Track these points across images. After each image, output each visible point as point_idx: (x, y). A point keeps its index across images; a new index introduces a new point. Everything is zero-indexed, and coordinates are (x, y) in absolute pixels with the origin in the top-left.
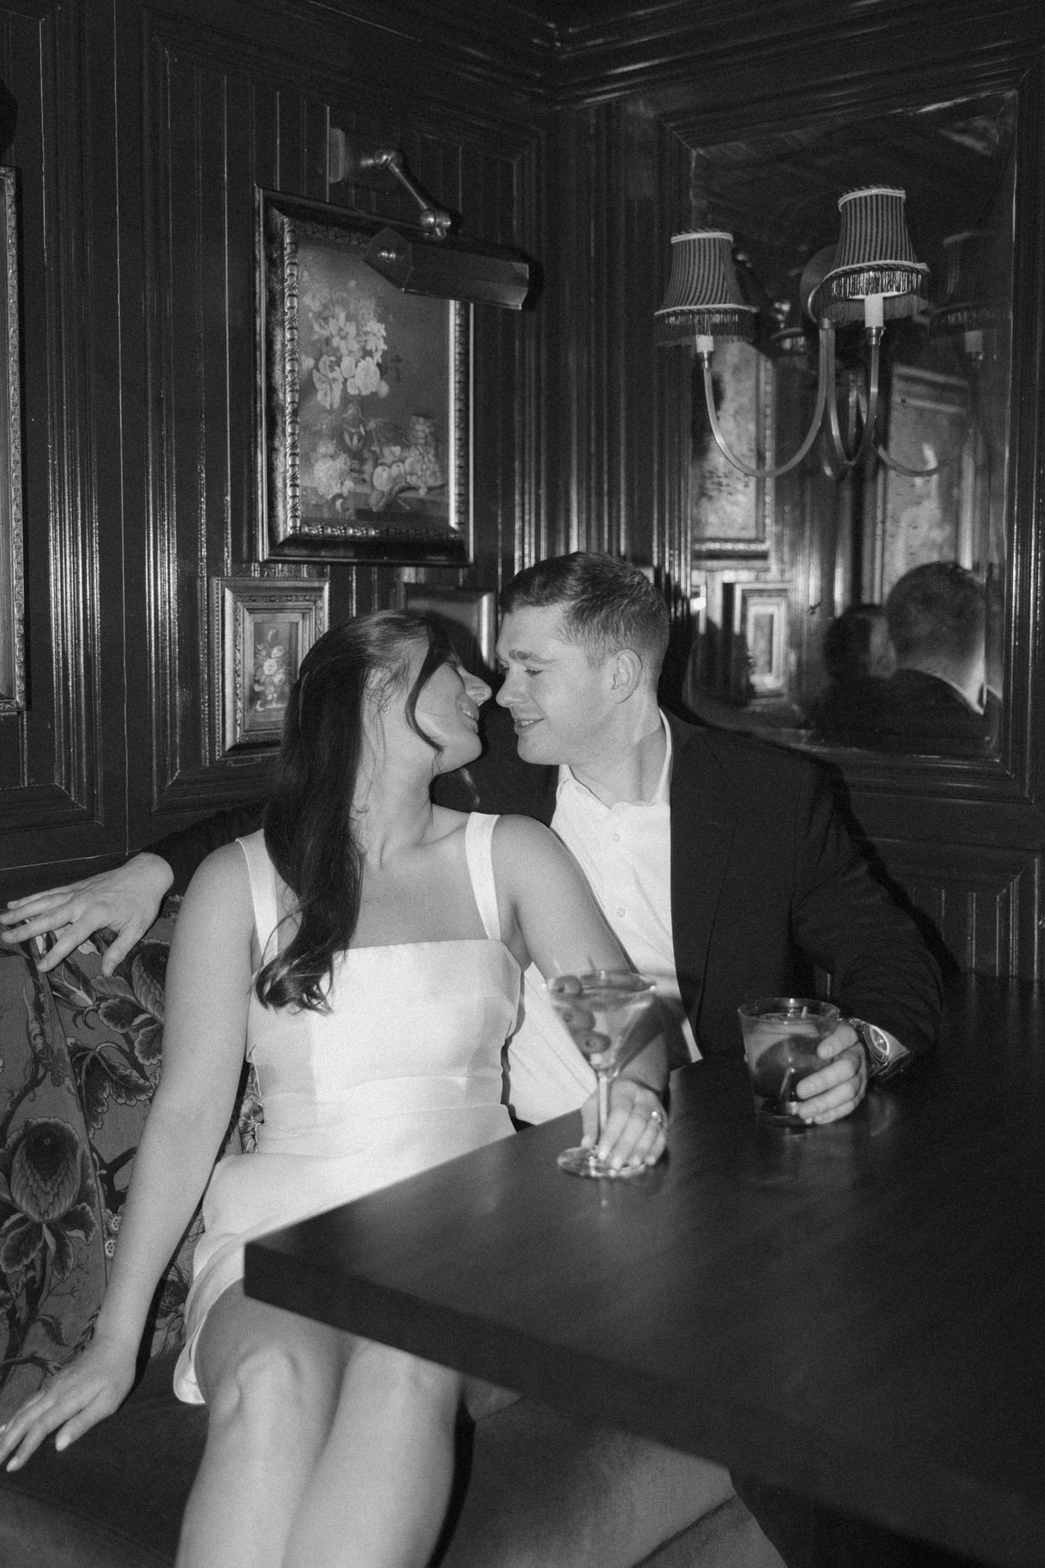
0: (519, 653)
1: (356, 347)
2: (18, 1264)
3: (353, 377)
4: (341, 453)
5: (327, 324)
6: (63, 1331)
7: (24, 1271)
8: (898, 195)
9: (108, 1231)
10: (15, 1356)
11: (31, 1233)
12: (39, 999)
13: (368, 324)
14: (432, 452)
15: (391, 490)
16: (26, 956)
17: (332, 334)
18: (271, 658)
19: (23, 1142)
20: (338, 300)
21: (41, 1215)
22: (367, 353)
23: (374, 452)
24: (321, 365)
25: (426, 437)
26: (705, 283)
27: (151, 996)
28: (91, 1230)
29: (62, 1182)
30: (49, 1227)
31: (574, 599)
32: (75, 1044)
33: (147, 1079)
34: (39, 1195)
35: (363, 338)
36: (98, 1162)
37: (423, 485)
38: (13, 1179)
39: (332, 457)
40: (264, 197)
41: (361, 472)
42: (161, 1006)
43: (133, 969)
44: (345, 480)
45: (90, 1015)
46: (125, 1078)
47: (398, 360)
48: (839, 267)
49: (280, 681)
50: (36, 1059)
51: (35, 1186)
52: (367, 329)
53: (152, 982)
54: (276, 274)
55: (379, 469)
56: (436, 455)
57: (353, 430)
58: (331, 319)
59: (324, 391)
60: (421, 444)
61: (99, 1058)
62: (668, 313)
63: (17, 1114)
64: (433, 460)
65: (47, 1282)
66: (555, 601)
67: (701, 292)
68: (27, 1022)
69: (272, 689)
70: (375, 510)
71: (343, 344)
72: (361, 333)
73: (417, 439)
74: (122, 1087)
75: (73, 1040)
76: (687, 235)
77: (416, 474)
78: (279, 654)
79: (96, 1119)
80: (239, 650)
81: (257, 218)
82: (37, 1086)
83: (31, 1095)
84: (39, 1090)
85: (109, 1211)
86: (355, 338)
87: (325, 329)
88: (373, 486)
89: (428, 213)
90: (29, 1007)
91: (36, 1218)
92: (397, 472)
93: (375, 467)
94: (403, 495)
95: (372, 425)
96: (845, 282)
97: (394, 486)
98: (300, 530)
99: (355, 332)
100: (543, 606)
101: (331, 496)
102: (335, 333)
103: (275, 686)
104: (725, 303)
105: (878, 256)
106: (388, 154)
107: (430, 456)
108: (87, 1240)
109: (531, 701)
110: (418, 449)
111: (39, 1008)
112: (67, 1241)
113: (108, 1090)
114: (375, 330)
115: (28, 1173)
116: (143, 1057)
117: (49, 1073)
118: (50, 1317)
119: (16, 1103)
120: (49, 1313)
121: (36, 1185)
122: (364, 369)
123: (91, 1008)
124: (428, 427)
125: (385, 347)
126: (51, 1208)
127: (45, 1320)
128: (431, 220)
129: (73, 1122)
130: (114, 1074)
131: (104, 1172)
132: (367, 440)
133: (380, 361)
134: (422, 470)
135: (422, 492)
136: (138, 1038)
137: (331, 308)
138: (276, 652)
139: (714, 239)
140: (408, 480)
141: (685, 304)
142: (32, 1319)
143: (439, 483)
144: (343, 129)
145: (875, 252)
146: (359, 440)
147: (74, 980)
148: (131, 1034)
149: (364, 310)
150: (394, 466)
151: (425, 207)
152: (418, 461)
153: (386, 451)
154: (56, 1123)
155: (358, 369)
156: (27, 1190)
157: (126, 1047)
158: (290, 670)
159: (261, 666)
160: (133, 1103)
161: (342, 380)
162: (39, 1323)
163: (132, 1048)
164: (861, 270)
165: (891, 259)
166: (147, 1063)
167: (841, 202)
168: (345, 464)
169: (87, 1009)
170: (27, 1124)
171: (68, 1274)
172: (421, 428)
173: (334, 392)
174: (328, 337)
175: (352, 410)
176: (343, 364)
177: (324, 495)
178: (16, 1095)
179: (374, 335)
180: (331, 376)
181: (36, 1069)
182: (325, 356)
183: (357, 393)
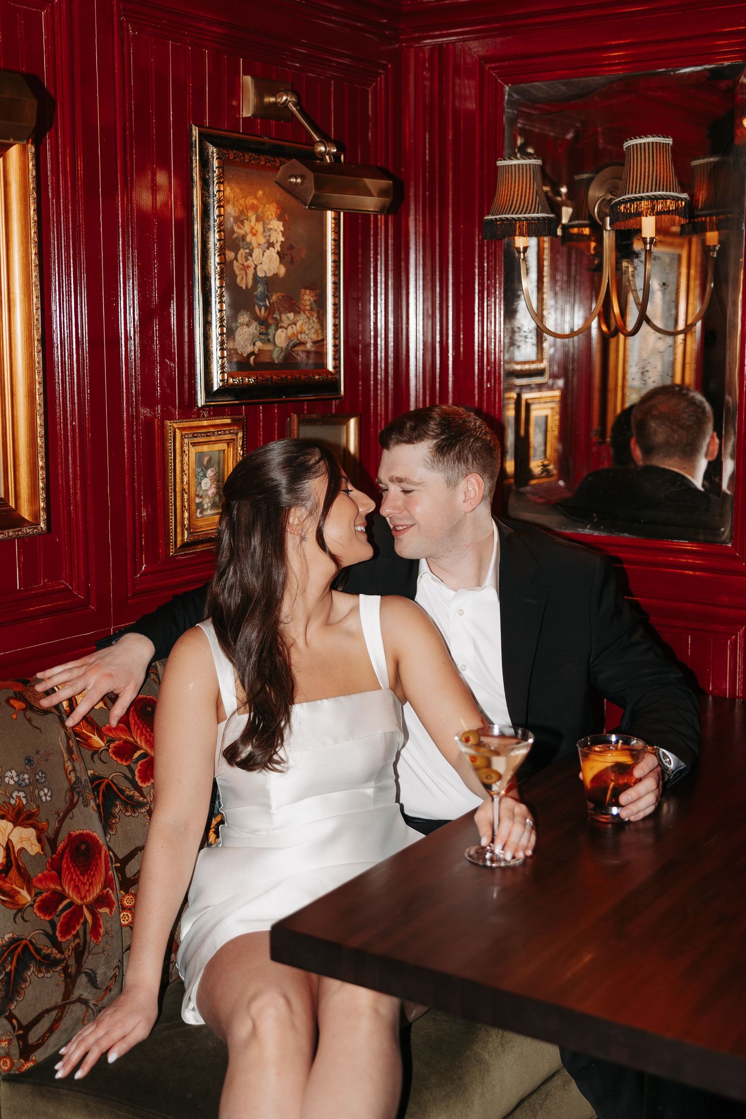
0: (397, 478)
1: (262, 240)
2: (69, 935)
3: (261, 264)
4: (254, 321)
5: (243, 224)
6: (98, 979)
7: (73, 939)
8: (667, 142)
9: (122, 905)
10: (69, 999)
11: (76, 913)
12: (69, 744)
13: (271, 222)
14: (315, 315)
15: (288, 345)
16: (58, 713)
17: (246, 232)
18: (206, 477)
19: (68, 849)
20: (250, 206)
21: (82, 899)
22: (271, 245)
23: (276, 319)
24: (239, 257)
25: (311, 304)
26: (523, 197)
27: (143, 737)
28: (113, 907)
29: (94, 875)
30: (87, 907)
31: (436, 438)
32: (93, 774)
33: (145, 797)
34: (80, 885)
35: (268, 234)
36: (113, 858)
37: (309, 341)
38: (63, 875)
39: (247, 325)
40: (199, 133)
41: (267, 334)
42: (151, 743)
43: (130, 718)
44: (256, 341)
45: (103, 754)
46: (130, 797)
47: (291, 248)
48: (625, 194)
49: (213, 494)
50: (72, 789)
51: (77, 881)
52: (272, 227)
53: (143, 727)
54: (208, 191)
55: (280, 331)
56: (318, 318)
57: (262, 304)
58: (245, 221)
59: (241, 276)
60: (307, 310)
61: (112, 784)
62: (496, 219)
63: (62, 829)
64: (316, 321)
65: (87, 946)
66: (422, 440)
67: (520, 204)
68: (64, 762)
69: (207, 499)
70: (276, 361)
71: (254, 238)
72: (267, 230)
73: (305, 306)
74: (128, 804)
75: (92, 772)
76: (510, 161)
77: (304, 333)
78: (212, 474)
79: (111, 828)
80: (186, 474)
81: (194, 149)
82: (74, 808)
83: (71, 815)
84: (75, 811)
85: (123, 892)
86: (262, 234)
87: (241, 229)
88: (275, 344)
89: (320, 144)
90: (64, 751)
91: (79, 902)
92: (291, 332)
93: (276, 330)
94: (295, 349)
95: (274, 298)
96: (631, 206)
97: (289, 343)
98: (227, 382)
99: (262, 229)
100: (413, 443)
101: (246, 354)
102: (248, 231)
103: (209, 497)
104: (538, 213)
105: (654, 189)
106: (287, 96)
107: (314, 318)
108: (111, 914)
109: (405, 511)
110: (306, 314)
111: (70, 751)
112: (99, 916)
113: (119, 806)
114: (276, 227)
115: (72, 870)
116: (142, 782)
117: (81, 798)
118: (90, 969)
119: (61, 821)
120: (90, 968)
121: (77, 878)
122: (268, 257)
123: (104, 748)
124: (312, 296)
125: (283, 239)
126: (88, 894)
127: (87, 972)
128: (323, 149)
129: (97, 832)
130: (123, 794)
131: (118, 865)
132: (270, 310)
133: (279, 249)
134: (309, 329)
135: (309, 346)
136: (137, 768)
137: (246, 213)
138: (210, 473)
139: (530, 164)
140: (299, 338)
141: (508, 214)
142: (79, 972)
143: (320, 338)
144: (252, 76)
145: (652, 186)
146: (266, 311)
147: (89, 727)
148: (132, 765)
149: (268, 213)
150: (290, 327)
151: (318, 140)
152: (306, 323)
153: (284, 317)
154: (88, 833)
155: (264, 257)
156: (73, 883)
157: (129, 776)
158: (218, 485)
159: (200, 483)
160: (136, 814)
161: (254, 266)
162: (83, 975)
163: (134, 775)
164: (642, 199)
165: (663, 191)
166: (144, 785)
167: (626, 145)
168: (256, 329)
169: (101, 749)
170: (70, 835)
171: (100, 939)
172: (308, 298)
173: (248, 276)
174: (244, 235)
175: (260, 289)
176: (254, 255)
177: (242, 354)
178: (61, 815)
179: (276, 230)
180: (246, 264)
181: (73, 795)
182: (242, 249)
183: (263, 275)
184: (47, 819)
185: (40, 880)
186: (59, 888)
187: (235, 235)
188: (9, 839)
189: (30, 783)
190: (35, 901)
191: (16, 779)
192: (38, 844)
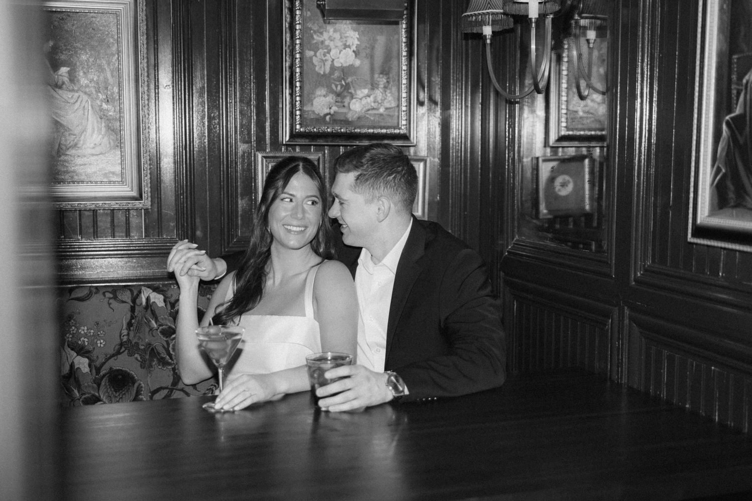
1: (340, 44)
3: (338, 58)
4: (330, 94)
5: (322, 34)
13: (348, 33)
15: (361, 110)
16: (131, 304)
17: (325, 39)
19: (108, 375)
22: (346, 46)
23: (351, 93)
24: (318, 54)
25: (384, 84)
29: (125, 394)
31: (360, 171)
33: (172, 360)
37: (382, 107)
38: (101, 388)
39: (324, 96)
41: (342, 102)
44: (332, 106)
45: (155, 331)
46: (163, 358)
50: (122, 344)
51: (111, 392)
52: (348, 35)
55: (354, 100)
56: (391, 93)
57: (338, 83)
58: (324, 33)
59: (320, 66)
60: (381, 88)
61: (155, 349)
62: (468, 15)
63: (107, 363)
64: (389, 95)
66: (351, 171)
68: (122, 330)
70: (350, 120)
71: (332, 42)
72: (343, 37)
73: (379, 85)
74: (161, 361)
77: (377, 102)
82: (119, 355)
83: (115, 358)
84: (120, 357)
86: (339, 40)
87: (320, 37)
88: (349, 109)
90: (124, 324)
92: (365, 102)
93: (351, 100)
94: (370, 112)
95: (349, 80)
97: (363, 108)
99: (339, 37)
100: (346, 173)
101: (323, 114)
107: (387, 93)
110: (379, 90)
111: (130, 325)
113: (156, 362)
114: (352, 35)
115: (108, 387)
117: (127, 351)
119: (107, 360)
122: (344, 54)
123: (156, 328)
124: (385, 79)
129: (135, 371)
130: (159, 356)
131: (150, 394)
132: (346, 87)
133: (355, 49)
134: (381, 100)
135: (382, 110)
137: (326, 27)
140: (373, 105)
143: (393, 106)
146: (341, 88)
148: (170, 342)
149: (345, 29)
150: (363, 99)
152: (379, 96)
153: (358, 92)
154: (125, 370)
155: (341, 54)
156: (107, 394)
157: (166, 346)
160: (165, 369)
161: (331, 60)
163: (169, 346)
168: (332, 99)
169: (154, 329)
170: (111, 368)
172: (381, 80)
173: (326, 66)
174: (322, 41)
175: (337, 74)
176: (331, 53)
177: (319, 114)
178: (108, 356)
179: (352, 37)
180: (324, 59)
181: (121, 348)
182: (321, 51)
183: (340, 65)
184: (97, 357)
185: (86, 387)
186: (97, 394)
187: (315, 41)
188: (73, 362)
189: (93, 335)
190: (81, 397)
191: (86, 331)
192: (88, 368)
